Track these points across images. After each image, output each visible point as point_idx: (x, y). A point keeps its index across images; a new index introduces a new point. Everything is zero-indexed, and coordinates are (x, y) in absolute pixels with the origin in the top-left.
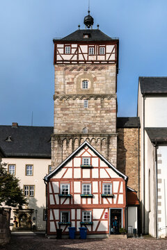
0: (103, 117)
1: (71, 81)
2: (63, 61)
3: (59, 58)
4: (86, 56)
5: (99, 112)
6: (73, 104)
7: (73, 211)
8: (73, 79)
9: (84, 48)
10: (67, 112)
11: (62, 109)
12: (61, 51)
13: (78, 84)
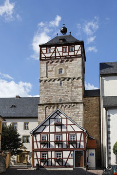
0: (73, 91)
1: (51, 69)
2: (46, 57)
3: (43, 56)
4: (61, 53)
5: (70, 88)
6: (52, 84)
7: (50, 153)
8: (52, 68)
9: (60, 49)
10: (48, 89)
11: (45, 88)
12: (44, 51)
13: (56, 71)
